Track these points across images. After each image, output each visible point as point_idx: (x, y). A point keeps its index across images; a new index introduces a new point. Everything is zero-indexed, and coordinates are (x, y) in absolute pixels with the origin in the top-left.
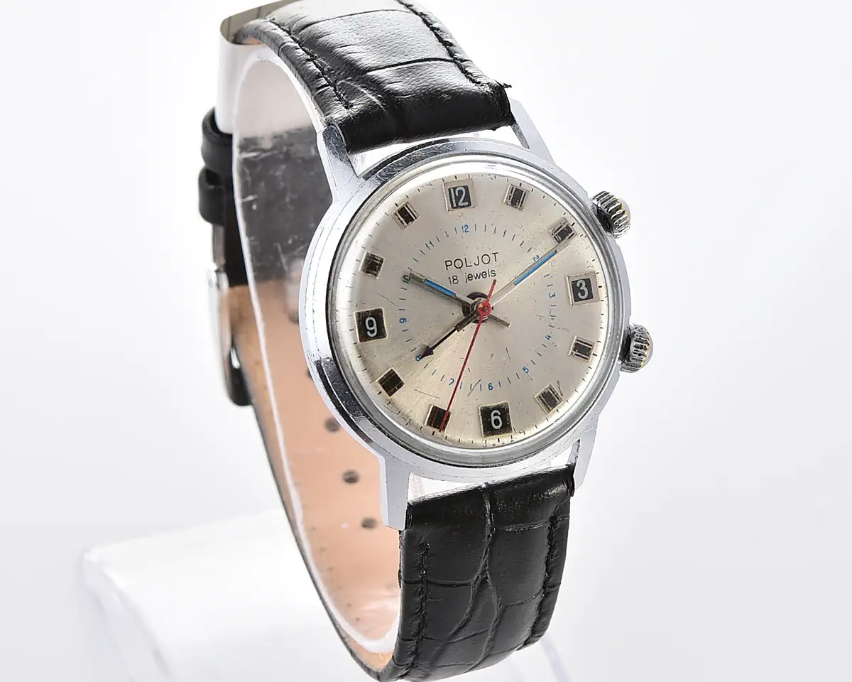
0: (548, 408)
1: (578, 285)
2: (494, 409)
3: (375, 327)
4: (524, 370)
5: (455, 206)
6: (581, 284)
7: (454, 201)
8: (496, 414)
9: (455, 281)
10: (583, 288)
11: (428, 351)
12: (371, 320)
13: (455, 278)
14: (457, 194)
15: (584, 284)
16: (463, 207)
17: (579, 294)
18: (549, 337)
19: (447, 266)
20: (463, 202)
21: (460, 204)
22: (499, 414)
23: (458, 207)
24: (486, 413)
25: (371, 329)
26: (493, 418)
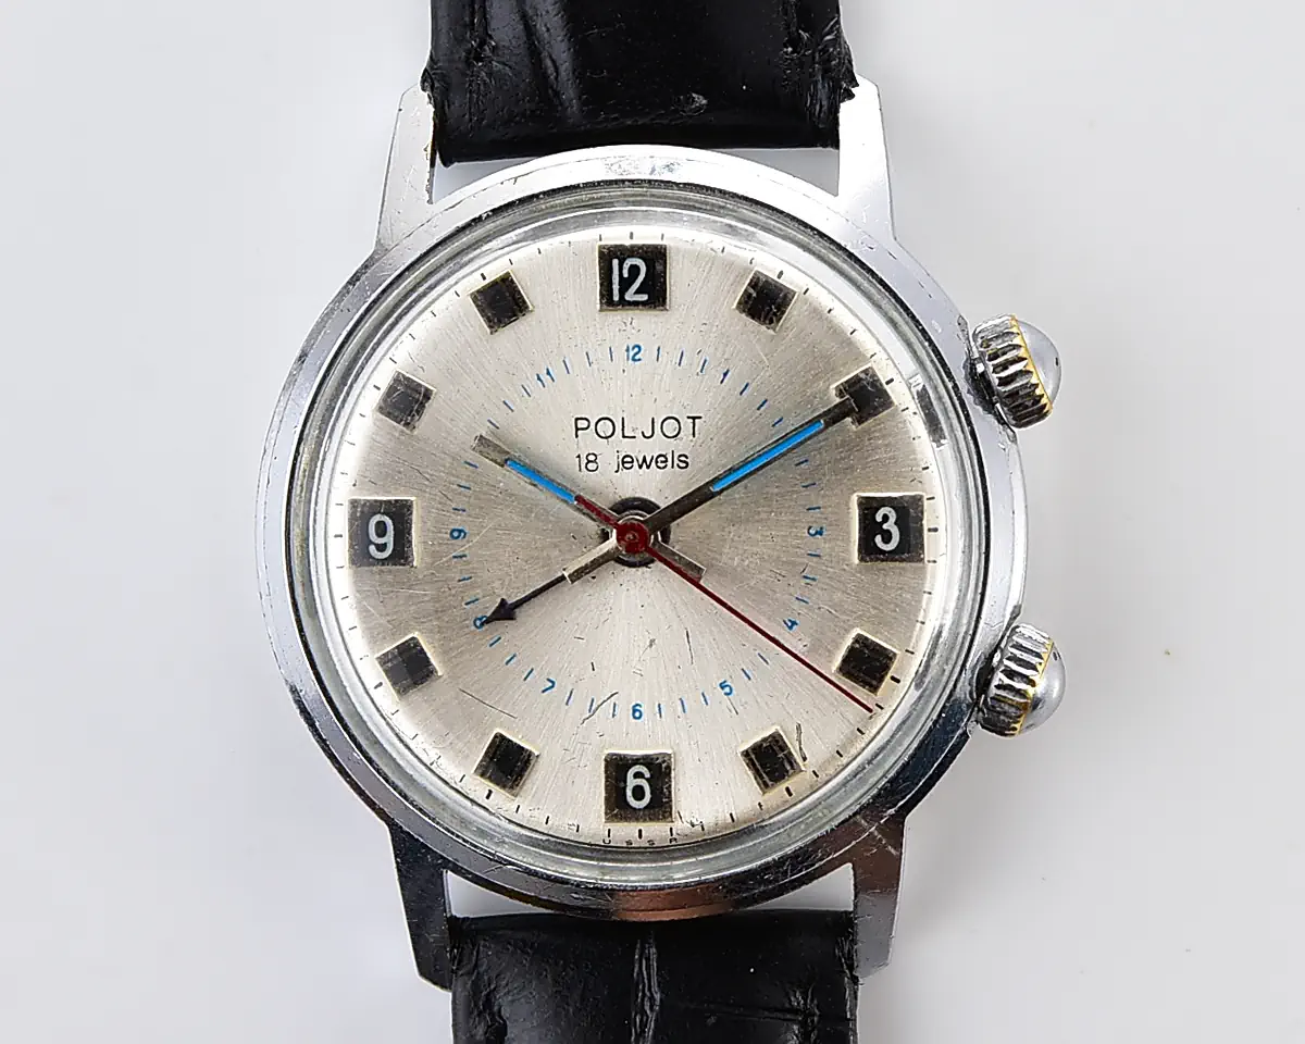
0: (765, 783)
1: (879, 518)
2: (636, 761)
3: (389, 539)
4: (722, 686)
5: (616, 298)
6: (886, 518)
7: (616, 287)
8: (638, 775)
9: (591, 466)
10: (890, 526)
11: (506, 612)
12: (384, 523)
13: (592, 458)
14: (626, 275)
15: (893, 518)
16: (636, 304)
17: (878, 539)
18: (794, 623)
19: (577, 429)
20: (638, 292)
21: (627, 298)
22: (648, 775)
23: (623, 303)
24: (617, 767)
25: (381, 541)
26: (631, 782)
